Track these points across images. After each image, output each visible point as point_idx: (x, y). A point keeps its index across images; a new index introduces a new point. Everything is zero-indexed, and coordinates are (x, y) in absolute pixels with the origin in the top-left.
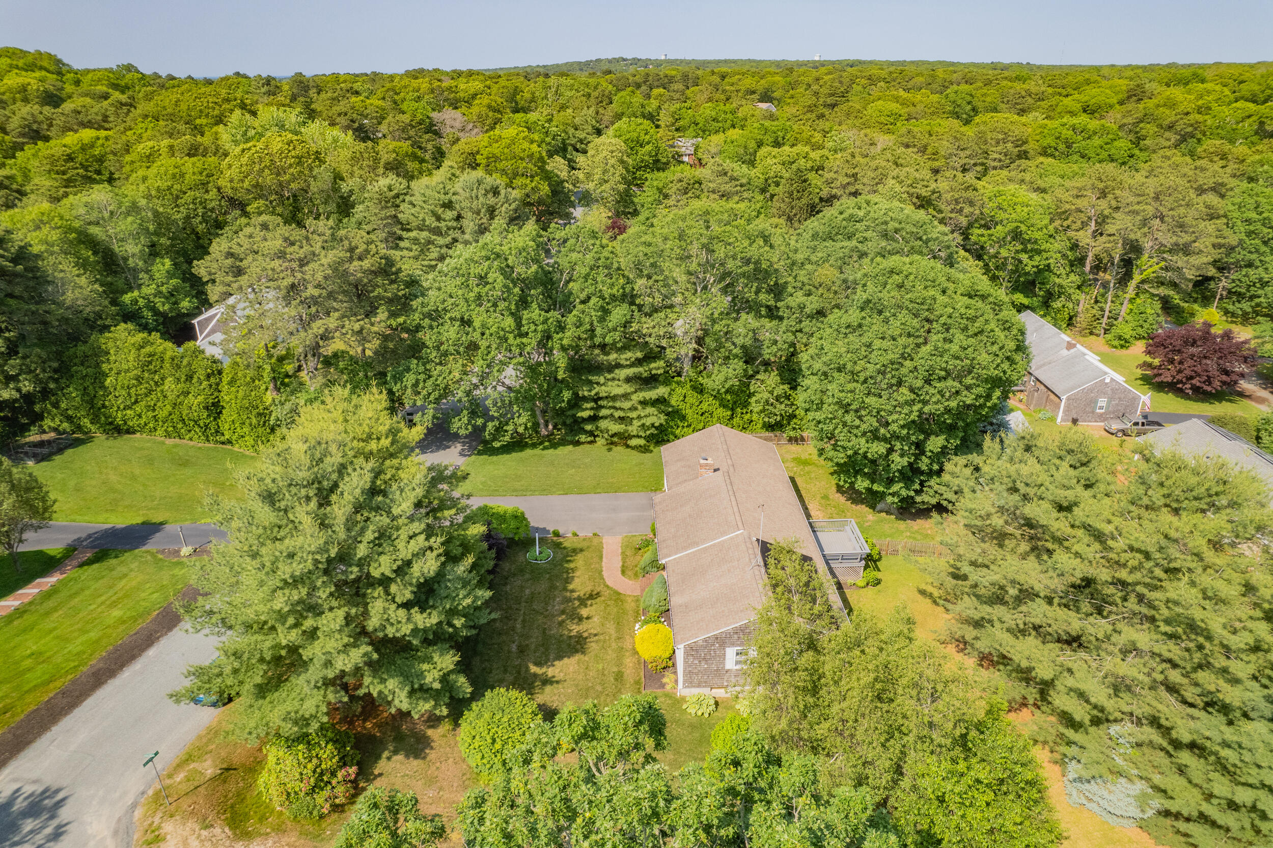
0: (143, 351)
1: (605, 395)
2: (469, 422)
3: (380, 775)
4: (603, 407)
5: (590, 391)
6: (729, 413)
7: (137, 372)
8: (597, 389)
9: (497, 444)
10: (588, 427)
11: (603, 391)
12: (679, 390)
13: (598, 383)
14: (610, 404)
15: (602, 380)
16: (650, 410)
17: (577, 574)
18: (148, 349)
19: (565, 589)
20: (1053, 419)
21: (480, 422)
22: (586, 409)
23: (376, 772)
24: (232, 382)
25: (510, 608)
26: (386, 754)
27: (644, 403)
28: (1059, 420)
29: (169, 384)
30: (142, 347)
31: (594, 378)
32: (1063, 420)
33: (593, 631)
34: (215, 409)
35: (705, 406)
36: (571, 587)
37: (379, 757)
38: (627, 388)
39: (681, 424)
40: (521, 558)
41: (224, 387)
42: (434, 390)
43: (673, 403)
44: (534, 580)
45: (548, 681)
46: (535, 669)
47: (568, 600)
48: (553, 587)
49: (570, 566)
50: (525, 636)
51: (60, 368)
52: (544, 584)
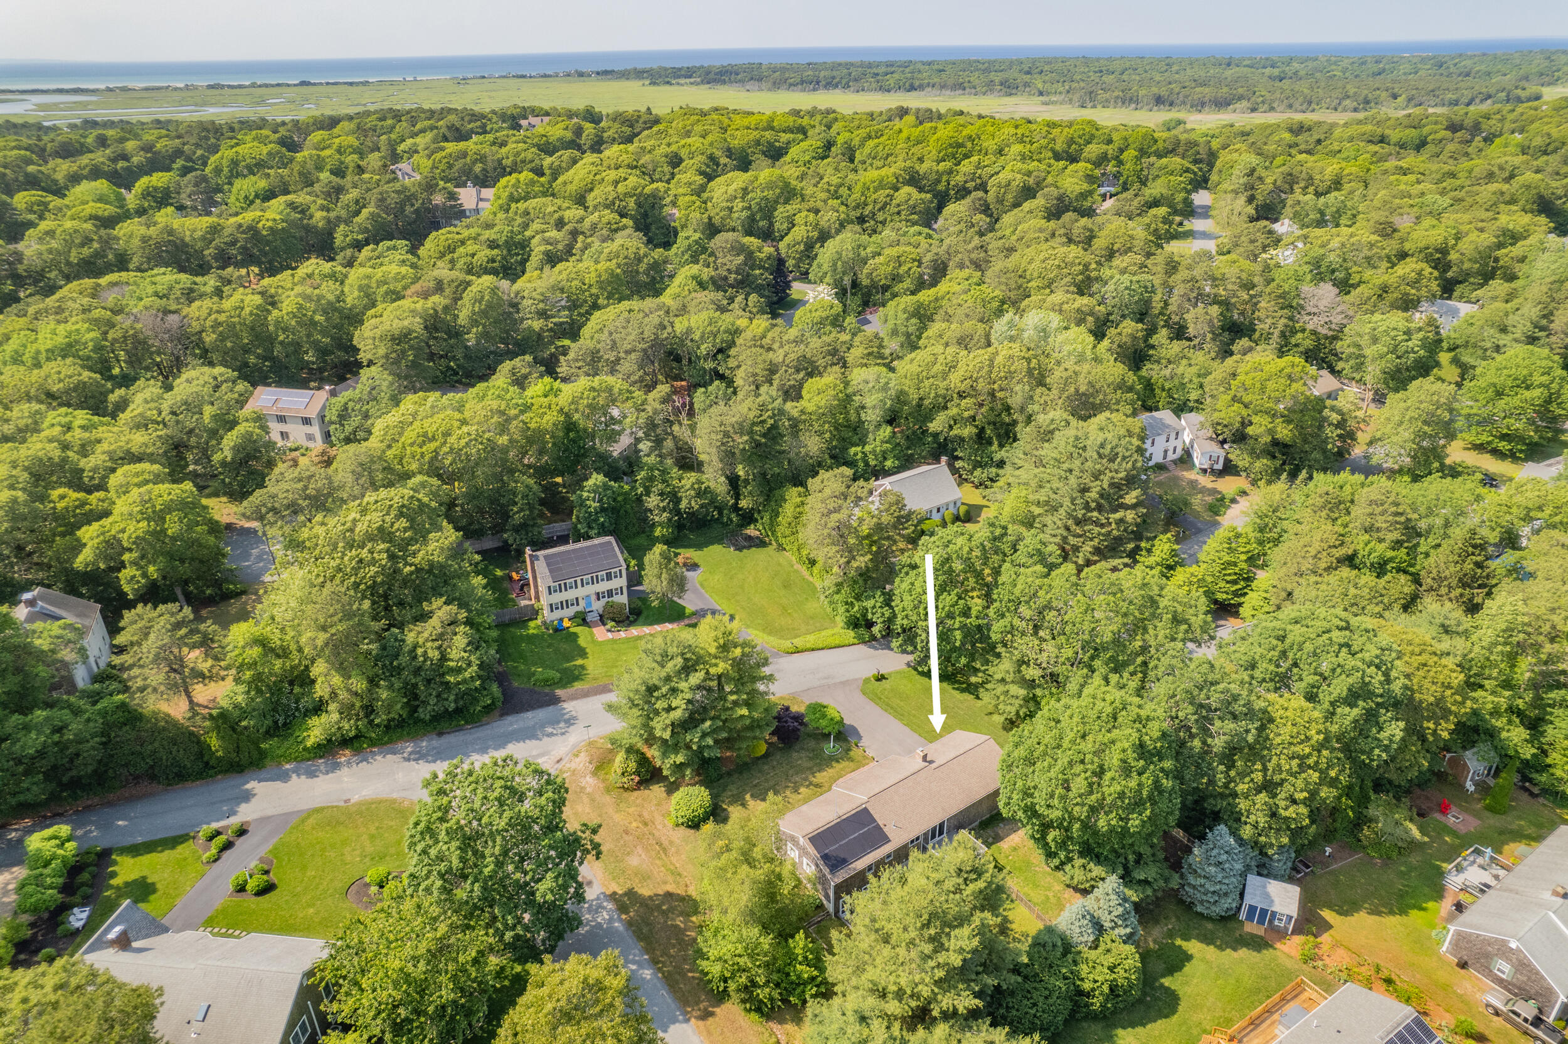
3: (651, 789)
19: (813, 773)
25: (781, 764)
26: (662, 785)
36: (817, 774)
37: (659, 783)
40: (819, 745)
44: (811, 759)
45: (744, 805)
46: (748, 797)
47: (806, 779)
48: (810, 769)
49: (834, 764)
50: (767, 780)
51: (768, 498)
52: (810, 764)
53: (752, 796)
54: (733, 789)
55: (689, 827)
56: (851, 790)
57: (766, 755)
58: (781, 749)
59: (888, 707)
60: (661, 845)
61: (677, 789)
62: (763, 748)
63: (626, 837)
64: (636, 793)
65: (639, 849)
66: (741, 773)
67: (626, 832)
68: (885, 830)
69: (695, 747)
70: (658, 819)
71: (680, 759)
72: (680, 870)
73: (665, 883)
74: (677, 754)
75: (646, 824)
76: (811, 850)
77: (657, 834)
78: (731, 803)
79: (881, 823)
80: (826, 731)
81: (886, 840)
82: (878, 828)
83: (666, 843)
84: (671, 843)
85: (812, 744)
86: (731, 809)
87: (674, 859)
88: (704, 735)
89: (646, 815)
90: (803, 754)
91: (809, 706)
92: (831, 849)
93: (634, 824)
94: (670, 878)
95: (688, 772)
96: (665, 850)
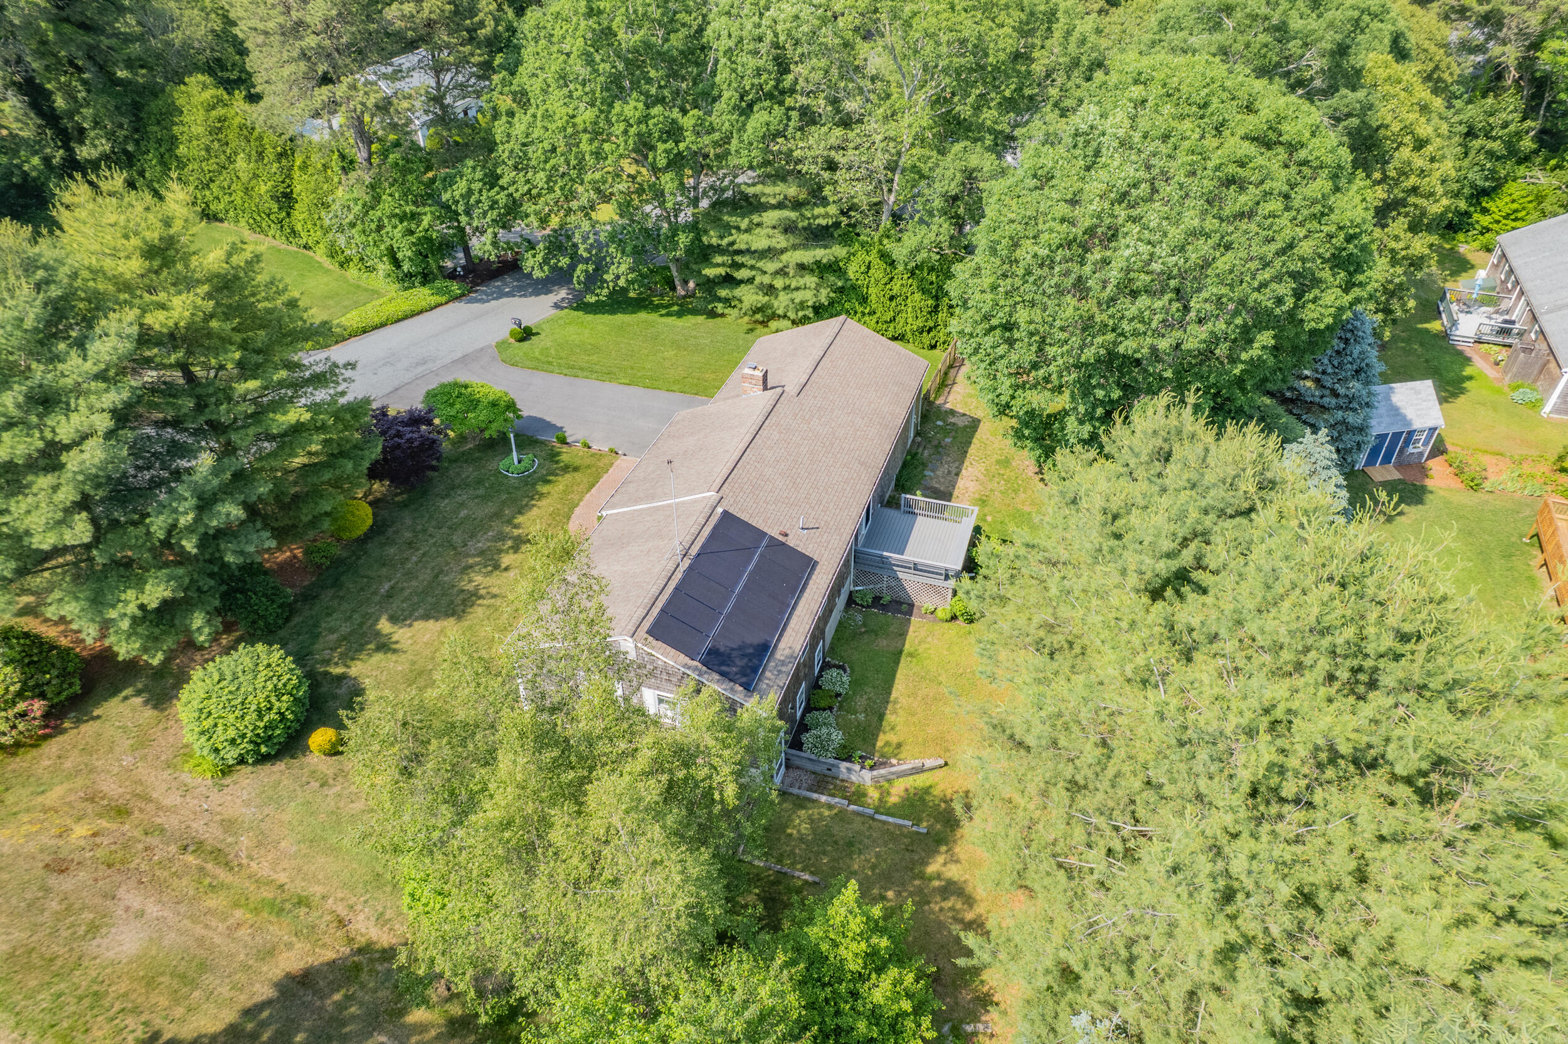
0: (214, 113)
1: (743, 247)
2: (546, 261)
3: (98, 717)
4: (743, 265)
5: (722, 237)
6: (930, 302)
7: (206, 140)
8: (735, 235)
9: (591, 299)
10: (723, 293)
11: (742, 241)
12: (861, 256)
13: (738, 228)
14: (753, 262)
15: (744, 224)
16: (811, 280)
17: (543, 503)
18: (220, 111)
19: (509, 522)
20: (1536, 405)
21: (564, 262)
22: (718, 265)
23: (95, 714)
24: (304, 167)
25: (425, 531)
26: (128, 691)
27: (802, 267)
28: (1548, 408)
29: (241, 163)
30: (214, 108)
31: (733, 220)
32: (1556, 410)
33: (495, 590)
34: (286, 199)
35: (896, 287)
36: (520, 519)
37: (115, 692)
38: (780, 241)
39: (860, 309)
40: (492, 466)
41: (296, 174)
42: (492, 208)
43: (851, 275)
44: (485, 498)
45: (385, 646)
46: (384, 625)
47: (501, 537)
48: (497, 515)
49: (543, 489)
50: (410, 575)
51: (139, 127)
52: (490, 508)
53: (393, 619)
54: (336, 626)
55: (263, 759)
56: (652, 497)
57: (377, 529)
58: (404, 505)
59: (573, 370)
60: (198, 847)
61: (182, 678)
62: (364, 516)
63: (67, 884)
64: (52, 747)
65: (131, 897)
66: (336, 583)
67: (59, 867)
68: (791, 542)
69: (190, 545)
70: (158, 783)
71: (156, 592)
72: (298, 887)
73: (269, 953)
74: (140, 585)
75: (121, 812)
76: (667, 657)
77: (171, 822)
78: (348, 657)
79: (774, 533)
80: (491, 432)
81: (808, 564)
82: (778, 546)
83: (211, 834)
84: (229, 825)
85: (469, 472)
86: (356, 669)
87: (262, 867)
88: (205, 503)
89: (111, 787)
90: (462, 496)
91: (431, 395)
92: (714, 635)
93: (81, 831)
94: (278, 931)
95: (198, 620)
96: (218, 855)
